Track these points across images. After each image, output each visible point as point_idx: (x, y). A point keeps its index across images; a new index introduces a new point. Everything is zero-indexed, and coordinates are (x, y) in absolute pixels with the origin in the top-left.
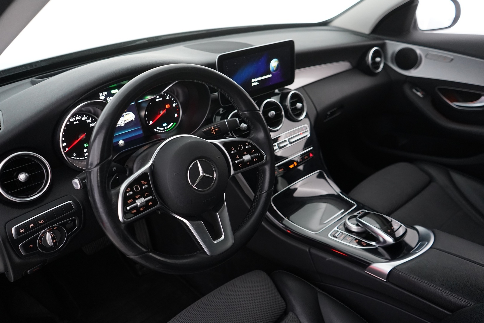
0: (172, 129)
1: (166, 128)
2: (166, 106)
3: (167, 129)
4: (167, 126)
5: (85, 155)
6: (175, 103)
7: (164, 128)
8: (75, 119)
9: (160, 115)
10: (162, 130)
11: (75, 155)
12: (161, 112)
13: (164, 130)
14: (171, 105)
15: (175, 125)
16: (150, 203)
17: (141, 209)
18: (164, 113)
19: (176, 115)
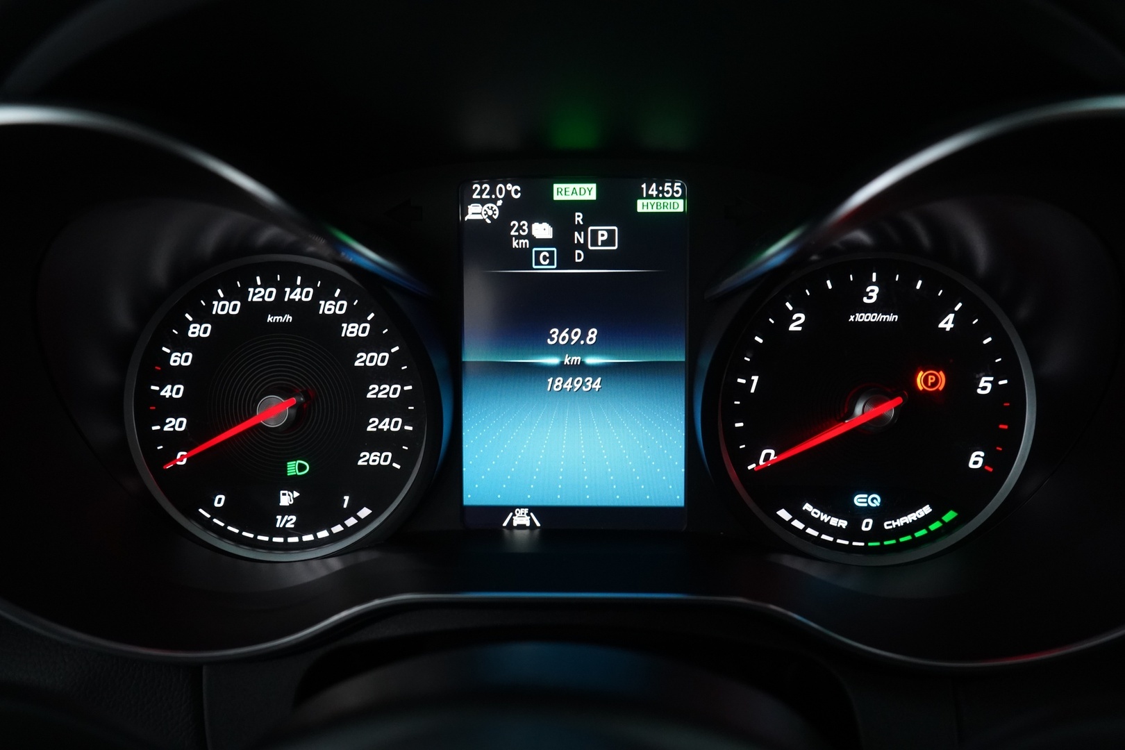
0: (916, 543)
1: (867, 525)
2: (920, 376)
3: (878, 532)
4: (879, 515)
5: (279, 524)
6: (997, 373)
7: (855, 523)
8: (281, 294)
9: (848, 425)
10: (836, 532)
11: (220, 501)
12: (858, 410)
13: (853, 532)
14: (962, 383)
15: (948, 528)
18: (880, 419)
19: (976, 460)
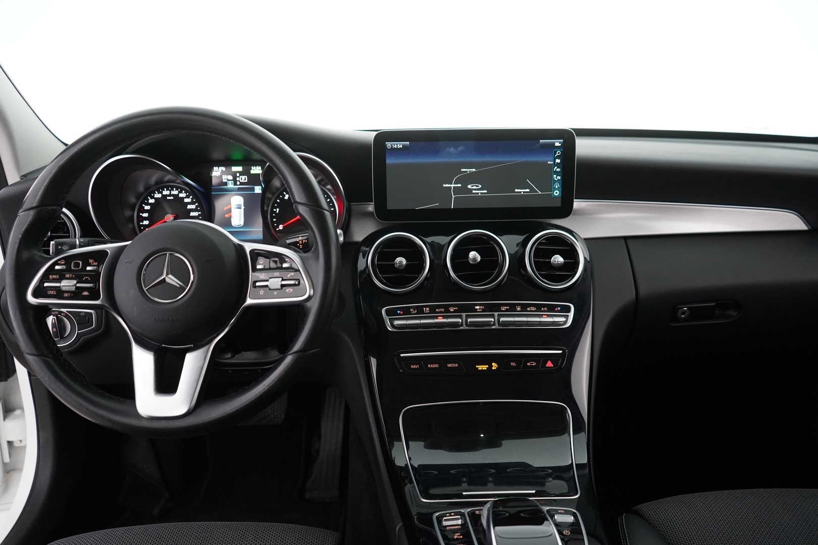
8: (170, 192)
16: (86, 293)
17: (66, 295)
